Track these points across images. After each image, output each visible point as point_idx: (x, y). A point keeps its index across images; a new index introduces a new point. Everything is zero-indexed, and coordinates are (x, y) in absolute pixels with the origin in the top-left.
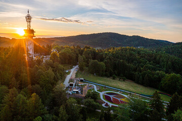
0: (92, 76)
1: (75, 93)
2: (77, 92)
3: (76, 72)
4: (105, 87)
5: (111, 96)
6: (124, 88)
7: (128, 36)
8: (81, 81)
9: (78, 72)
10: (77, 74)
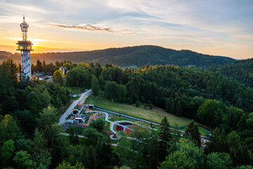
0: (107, 102)
1: (78, 121)
2: (80, 120)
3: (87, 97)
4: (120, 116)
5: (125, 127)
6: (147, 118)
7: (175, 51)
8: (91, 107)
9: (90, 97)
10: (87, 99)
